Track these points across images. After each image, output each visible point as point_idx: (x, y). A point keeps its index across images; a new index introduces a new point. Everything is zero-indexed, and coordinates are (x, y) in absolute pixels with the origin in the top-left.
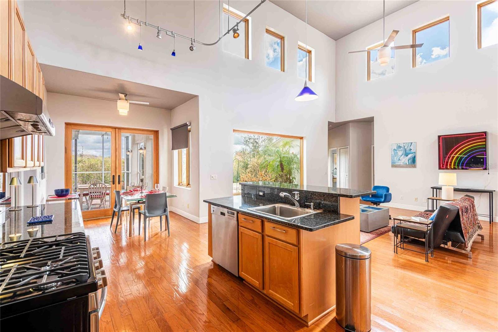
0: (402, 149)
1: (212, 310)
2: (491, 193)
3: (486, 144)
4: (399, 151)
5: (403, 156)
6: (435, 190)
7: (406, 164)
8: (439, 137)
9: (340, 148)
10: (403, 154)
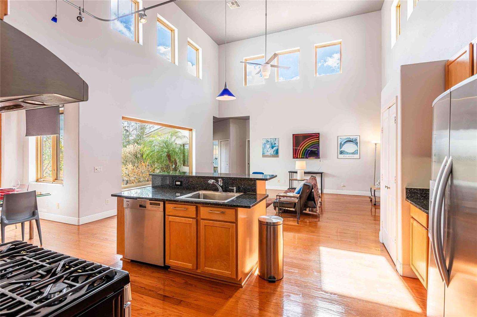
0: (269, 143)
1: (150, 303)
2: (321, 173)
3: (319, 141)
4: (268, 144)
5: (270, 148)
6: (290, 173)
7: (272, 154)
8: (293, 135)
9: (222, 140)
10: (270, 147)
